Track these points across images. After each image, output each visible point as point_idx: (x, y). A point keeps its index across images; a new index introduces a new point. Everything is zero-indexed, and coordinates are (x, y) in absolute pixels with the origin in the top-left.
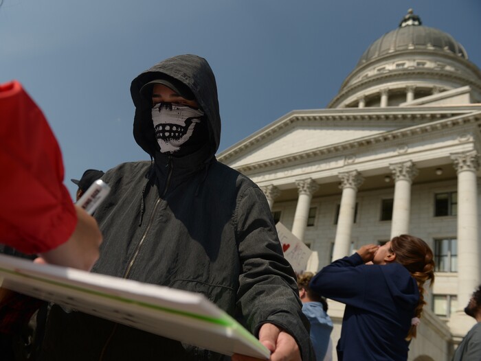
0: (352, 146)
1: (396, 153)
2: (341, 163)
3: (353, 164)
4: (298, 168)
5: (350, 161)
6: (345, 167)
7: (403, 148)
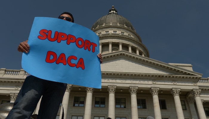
0: (156, 76)
1: (172, 84)
2: (150, 82)
3: (155, 84)
4: (129, 80)
5: (154, 82)
6: (153, 85)
7: (175, 82)
